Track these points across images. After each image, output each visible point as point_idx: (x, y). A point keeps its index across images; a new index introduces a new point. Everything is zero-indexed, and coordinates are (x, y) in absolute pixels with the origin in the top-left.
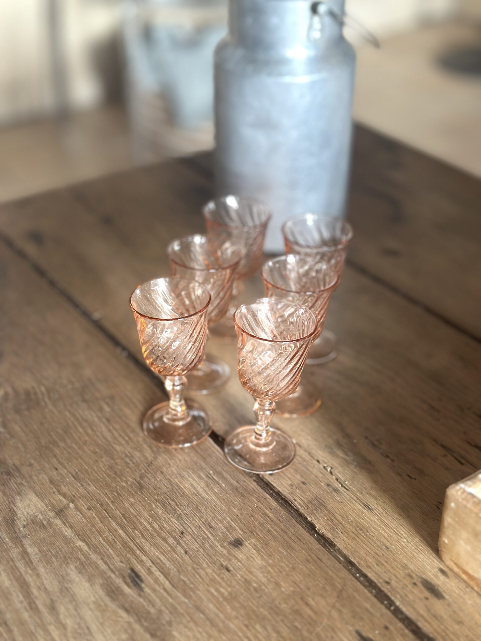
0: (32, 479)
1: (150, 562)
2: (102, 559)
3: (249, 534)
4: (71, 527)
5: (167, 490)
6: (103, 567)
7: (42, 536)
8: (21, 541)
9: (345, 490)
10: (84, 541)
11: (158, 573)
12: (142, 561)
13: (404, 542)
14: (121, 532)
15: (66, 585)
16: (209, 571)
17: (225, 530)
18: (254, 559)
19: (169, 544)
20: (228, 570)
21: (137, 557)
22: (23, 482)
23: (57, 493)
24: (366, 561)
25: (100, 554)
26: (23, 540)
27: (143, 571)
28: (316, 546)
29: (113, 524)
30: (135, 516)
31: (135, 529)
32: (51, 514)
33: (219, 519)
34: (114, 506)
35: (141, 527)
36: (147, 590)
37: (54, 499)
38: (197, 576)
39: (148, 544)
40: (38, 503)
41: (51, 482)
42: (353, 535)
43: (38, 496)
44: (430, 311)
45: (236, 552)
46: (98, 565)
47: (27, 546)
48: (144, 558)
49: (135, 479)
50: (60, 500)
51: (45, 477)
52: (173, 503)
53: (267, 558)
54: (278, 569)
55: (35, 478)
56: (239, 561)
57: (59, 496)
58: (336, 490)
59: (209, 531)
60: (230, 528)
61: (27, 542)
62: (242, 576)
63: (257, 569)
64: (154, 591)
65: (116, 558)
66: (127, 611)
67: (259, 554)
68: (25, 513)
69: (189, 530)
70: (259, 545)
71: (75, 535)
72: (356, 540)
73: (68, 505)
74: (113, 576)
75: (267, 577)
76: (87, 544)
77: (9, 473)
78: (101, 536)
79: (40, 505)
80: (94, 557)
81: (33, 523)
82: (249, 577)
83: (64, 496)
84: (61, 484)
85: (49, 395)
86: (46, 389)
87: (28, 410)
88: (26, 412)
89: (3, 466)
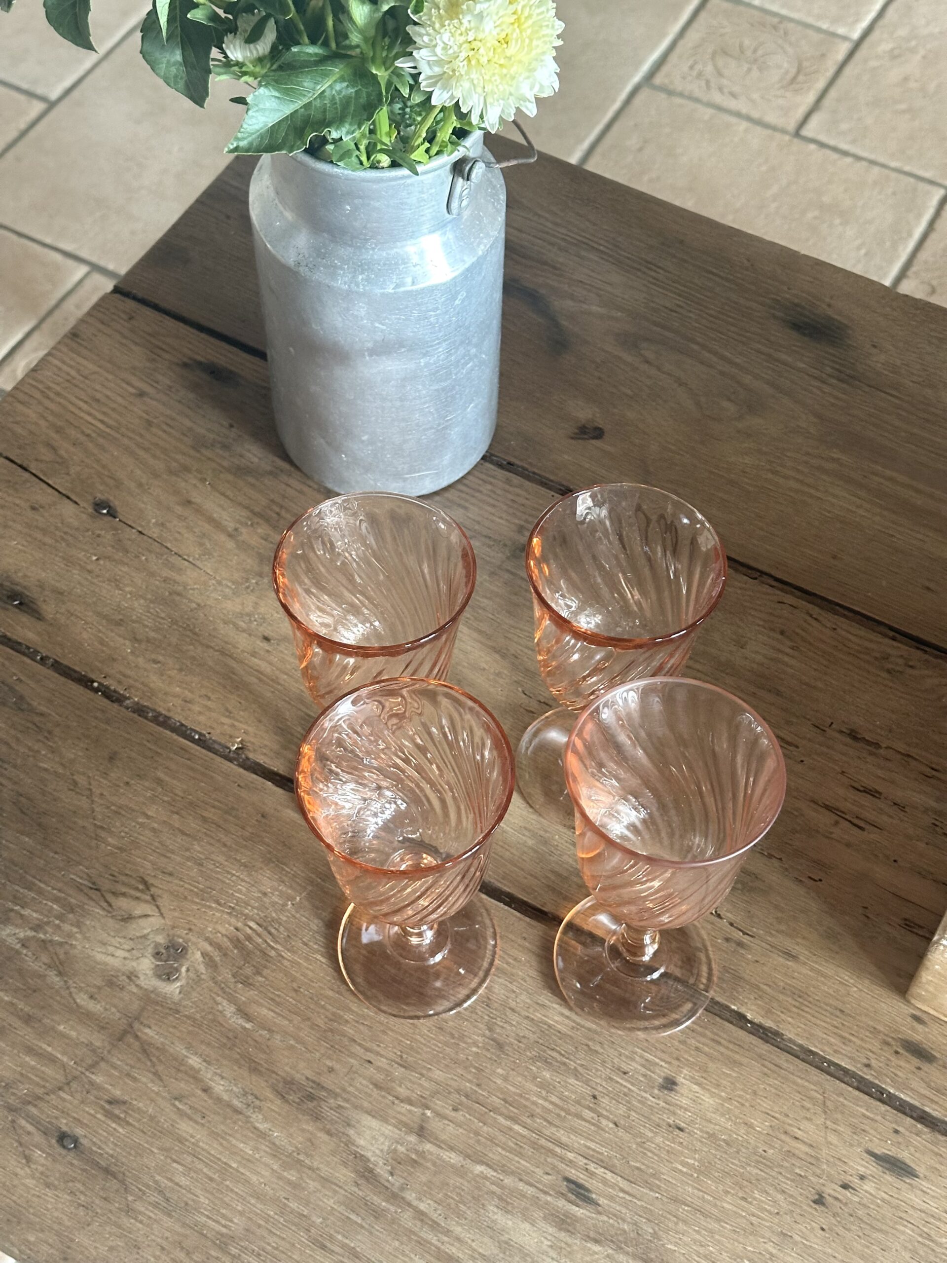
0: (349, 1093)
1: (580, 1158)
2: (521, 1180)
3: (676, 1063)
4: (452, 1148)
5: (535, 1036)
6: (530, 1191)
7: (424, 1179)
8: (403, 1198)
9: (751, 939)
10: (482, 1163)
11: (600, 1171)
12: (571, 1161)
13: (855, 992)
14: (516, 1127)
15: (503, 1238)
16: (659, 1140)
17: (644, 1070)
18: (702, 1100)
19: (589, 1122)
20: (681, 1129)
21: (562, 1159)
22: (342, 1104)
23: (396, 1102)
24: (830, 1044)
25: (513, 1173)
26: (404, 1195)
27: (582, 1176)
28: (764, 1048)
29: (501, 1120)
30: (521, 1096)
31: (532, 1116)
32: (413, 1138)
33: (627, 1057)
34: (484, 1090)
35: (538, 1110)
36: (602, 1201)
37: (399, 1113)
38: (650, 1154)
39: (562, 1132)
40: (383, 1129)
41: (376, 1086)
42: (794, 1010)
43: (373, 1117)
45: (673, 1097)
46: (522, 1191)
47: (415, 1203)
48: (570, 1156)
49: (484, 1036)
50: (410, 1111)
51: (364, 1082)
52: (554, 1054)
53: (716, 1091)
54: (738, 1102)
55: (351, 1089)
56: (686, 1110)
57: (402, 1105)
58: (740, 944)
59: (626, 1080)
60: (648, 1065)
61: (410, 1196)
62: (701, 1131)
63: (714, 1113)
64: (611, 1198)
65: (537, 1170)
66: (596, 1241)
67: (704, 1088)
68: (377, 1152)
69: (600, 1089)
70: (697, 1075)
71: (464, 1160)
72: (803, 1017)
73: (424, 1114)
74: (549, 1198)
75: (730, 1119)
76: (488, 1165)
77: (311, 1097)
78: (497, 1145)
79: (388, 1130)
80: (508, 1181)
81: (399, 1163)
82: (710, 1128)
83: (410, 1102)
84: (393, 1084)
85: (270, 933)
86: (258, 924)
87: (258, 973)
88: (260, 979)
89: (294, 1087)
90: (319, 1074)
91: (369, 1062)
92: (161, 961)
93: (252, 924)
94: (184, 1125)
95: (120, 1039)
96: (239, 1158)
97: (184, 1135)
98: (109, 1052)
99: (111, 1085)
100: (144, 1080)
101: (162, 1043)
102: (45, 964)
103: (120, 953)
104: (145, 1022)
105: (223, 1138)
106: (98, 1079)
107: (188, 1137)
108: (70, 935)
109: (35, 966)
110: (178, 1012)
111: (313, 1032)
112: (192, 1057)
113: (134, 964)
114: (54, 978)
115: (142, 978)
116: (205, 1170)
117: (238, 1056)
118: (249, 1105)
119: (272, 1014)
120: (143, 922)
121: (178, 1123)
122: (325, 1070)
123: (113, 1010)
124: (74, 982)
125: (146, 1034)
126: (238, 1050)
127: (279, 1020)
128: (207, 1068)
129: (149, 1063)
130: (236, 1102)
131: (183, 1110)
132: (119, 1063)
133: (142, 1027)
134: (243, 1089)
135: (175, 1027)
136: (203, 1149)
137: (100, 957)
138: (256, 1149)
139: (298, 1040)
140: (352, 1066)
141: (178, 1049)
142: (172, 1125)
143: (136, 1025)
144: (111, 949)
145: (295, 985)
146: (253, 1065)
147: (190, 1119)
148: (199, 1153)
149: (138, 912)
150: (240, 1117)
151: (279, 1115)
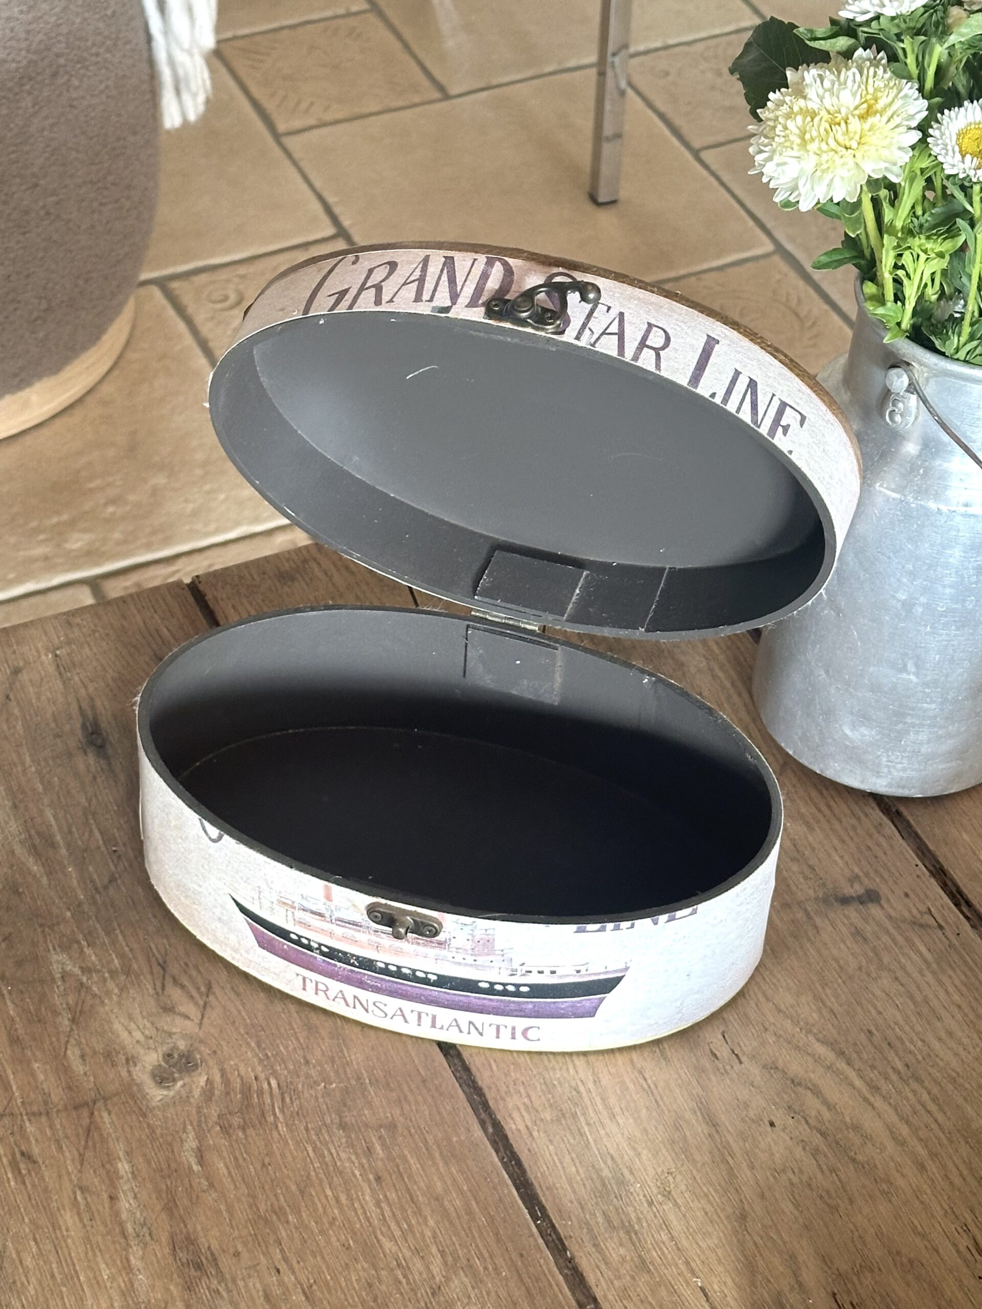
0: (236, 1285)
22: (221, 1289)
51: (258, 1285)
55: (241, 1283)
77: (199, 1267)
85: (283, 1099)
86: (279, 1085)
87: (243, 1129)
88: (240, 1134)
89: (191, 1247)
90: (224, 1251)
91: (278, 1271)
92: (167, 1062)
93: (274, 1083)
94: (69, 1214)
95: (76, 1108)
96: (91, 1276)
97: (62, 1223)
98: (58, 1111)
99: (36, 1140)
100: (67, 1154)
101: (109, 1134)
102: (67, 1004)
103: (138, 1035)
104: (109, 1106)
105: (92, 1249)
106: (30, 1128)
107: (64, 1228)
108: (108, 993)
109: (57, 1001)
110: (145, 1116)
111: (248, 1211)
112: (125, 1163)
113: (142, 1052)
114: (64, 1021)
115: (138, 1068)
116: (54, 1265)
117: (164, 1187)
118: (138, 1236)
119: (226, 1172)
120: (178, 1020)
121: (64, 1210)
122: (232, 1250)
123: (92, 1079)
124: (79, 1036)
125: (102, 1117)
126: (169, 1183)
127: (227, 1181)
128: (129, 1180)
129: (83, 1143)
130: (129, 1227)
131: (78, 1203)
132: (58, 1127)
133: (103, 1108)
134: (145, 1219)
135: (131, 1127)
136: (67, 1247)
137: (117, 1026)
138: (112, 1278)
139: (230, 1210)
140: (259, 1264)
141: (118, 1147)
142: (58, 1209)
143: (100, 1104)
144: (133, 1026)
145: (267, 1160)
146: (171, 1204)
147: (79, 1214)
148: (61, 1248)
149: (182, 1009)
150: (122, 1240)
151: (158, 1262)
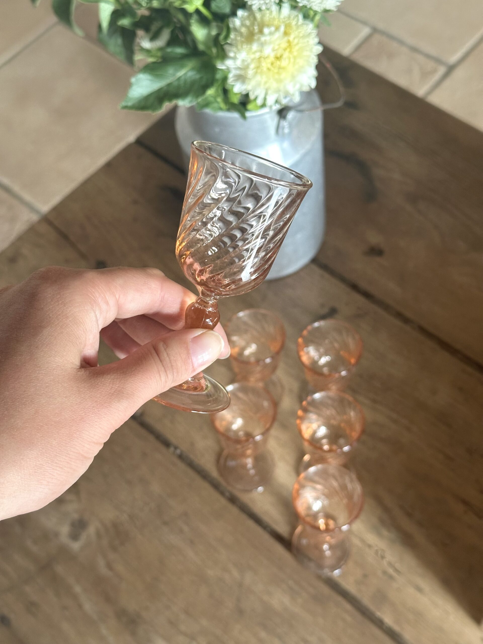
44: (423, 330)
84: (178, 622)
87: (122, 544)
89: (125, 614)
90: (141, 609)
92: (74, 528)
94: (65, 624)
95: (43, 569)
97: (63, 630)
98: (36, 575)
99: (33, 593)
103: (54, 520)
104: (59, 561)
112: (77, 586)
113: (59, 527)
115: (61, 537)
118: (100, 619)
120: (69, 504)
121: (62, 622)
122: (145, 607)
124: (28, 532)
125: (57, 569)
128: (83, 594)
130: (94, 617)
133: (56, 564)
137: (44, 520)
141: (71, 580)
142: (59, 624)
143: (53, 563)
146: (107, 597)
147: (69, 621)
149: (68, 498)
